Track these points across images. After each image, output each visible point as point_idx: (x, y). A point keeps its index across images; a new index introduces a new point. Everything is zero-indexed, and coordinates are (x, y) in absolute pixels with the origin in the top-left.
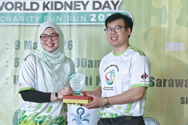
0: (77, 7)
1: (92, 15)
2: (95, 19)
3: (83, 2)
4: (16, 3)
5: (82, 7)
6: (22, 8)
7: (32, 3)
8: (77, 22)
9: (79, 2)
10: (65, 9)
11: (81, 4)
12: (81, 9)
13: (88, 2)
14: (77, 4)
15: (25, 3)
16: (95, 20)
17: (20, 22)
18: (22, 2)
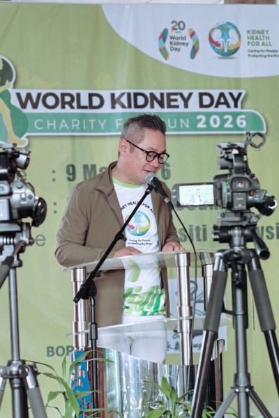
0: (173, 103)
1: (199, 117)
2: (204, 124)
3: (181, 95)
4: (63, 95)
5: (180, 102)
6: (75, 104)
7: (91, 96)
8: (174, 130)
9: (176, 94)
10: (152, 106)
11: (178, 97)
12: (180, 107)
13: (190, 94)
14: (172, 97)
15: (78, 95)
16: (205, 126)
17: (73, 131)
18: (74, 93)
